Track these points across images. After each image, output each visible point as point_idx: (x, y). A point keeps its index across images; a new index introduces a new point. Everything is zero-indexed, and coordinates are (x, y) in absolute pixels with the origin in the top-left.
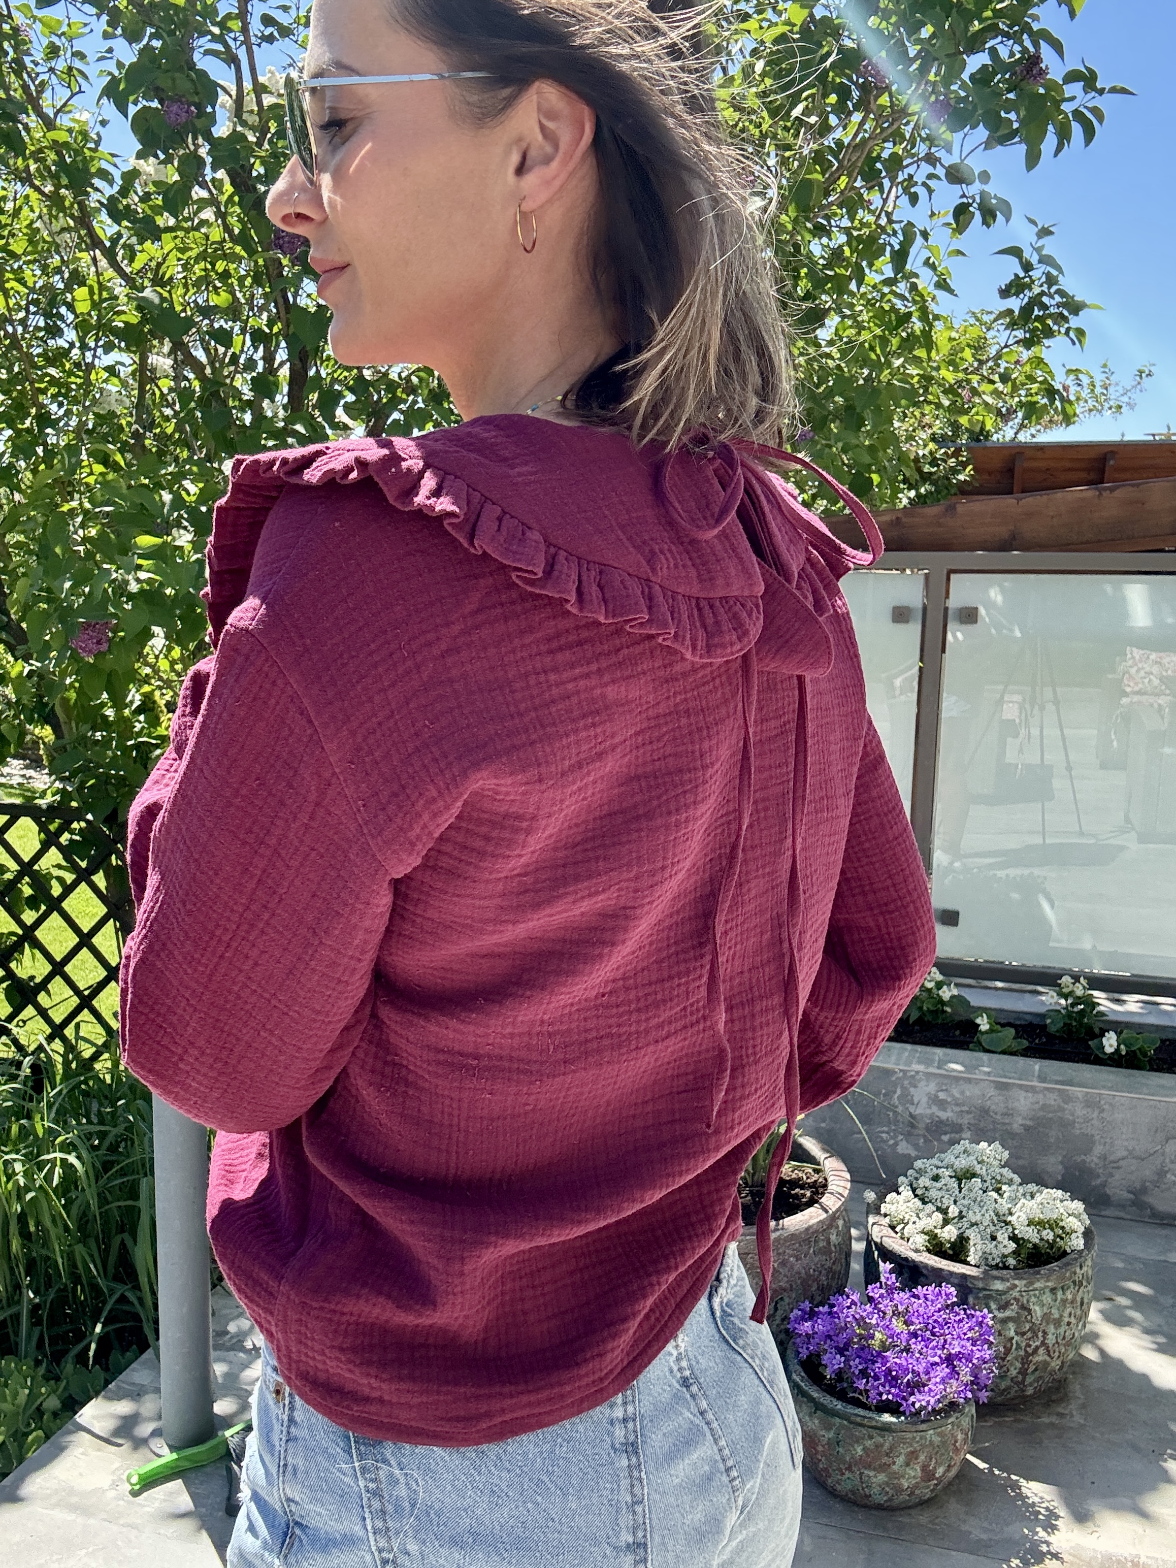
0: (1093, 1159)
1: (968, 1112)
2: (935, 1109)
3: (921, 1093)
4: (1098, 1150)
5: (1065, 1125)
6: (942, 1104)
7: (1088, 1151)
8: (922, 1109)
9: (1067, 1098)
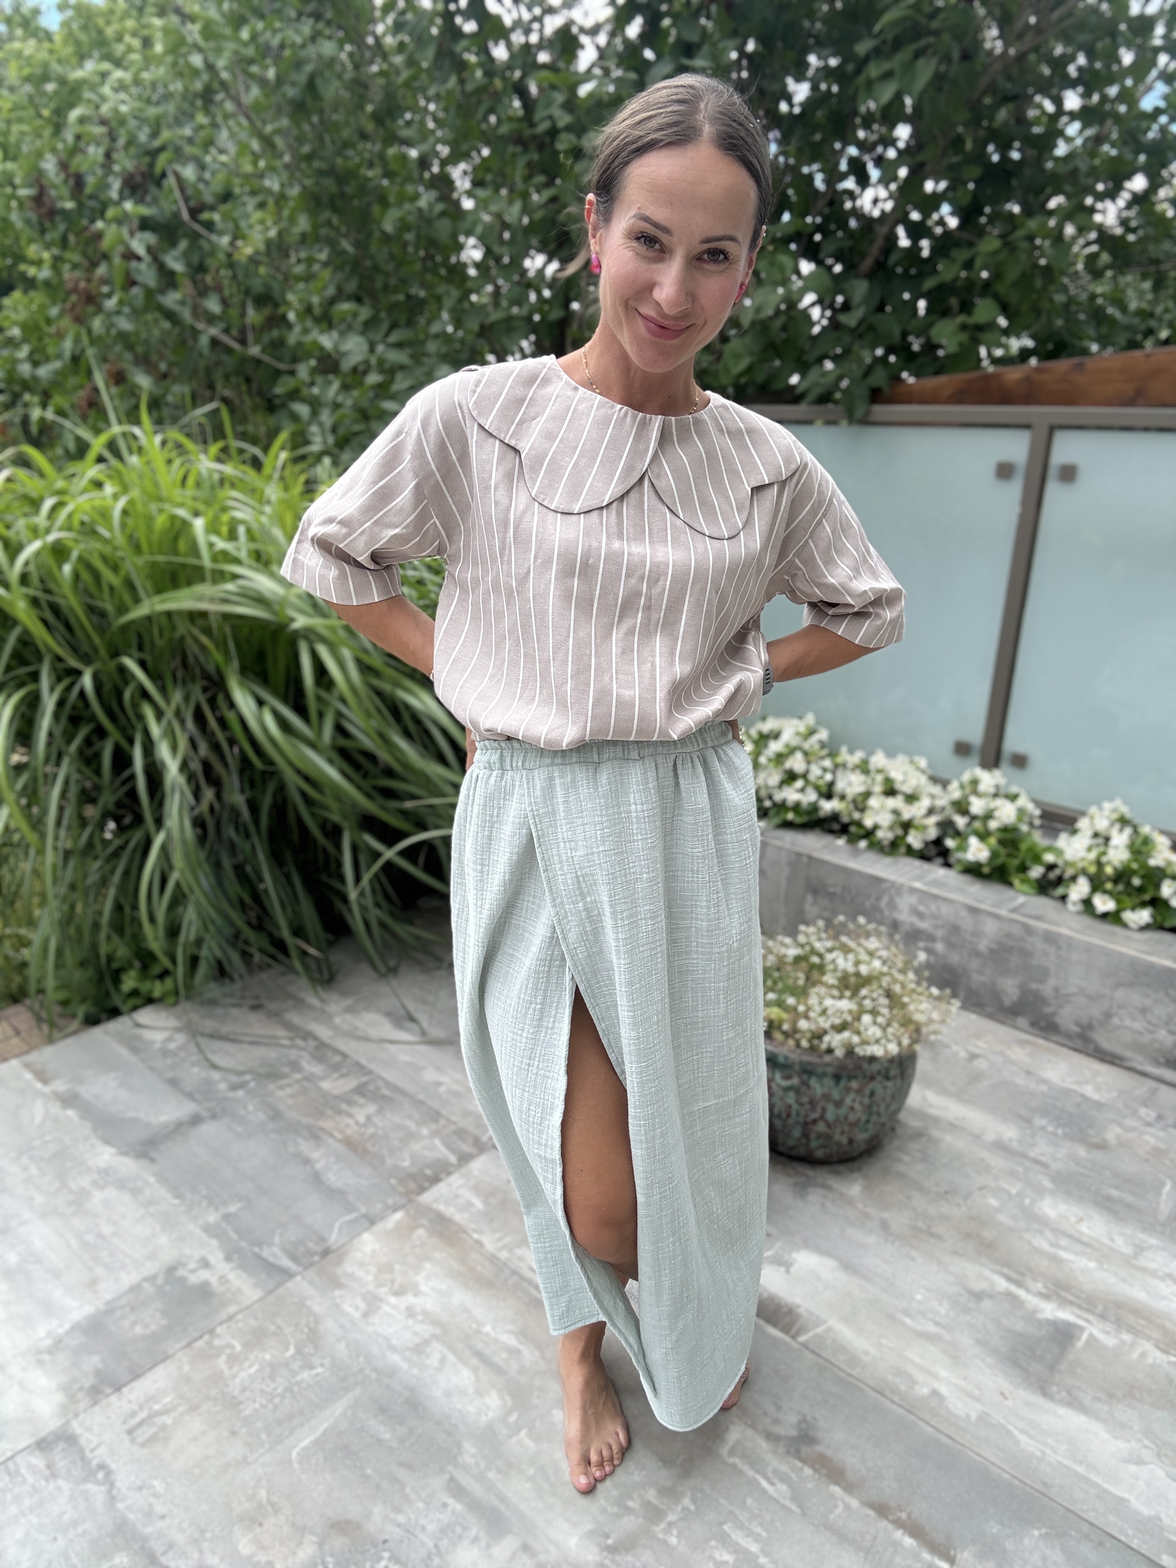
0: (1047, 989)
1: (943, 926)
2: (915, 920)
3: (905, 903)
4: (1052, 982)
5: (1025, 954)
6: (921, 916)
7: (1043, 981)
8: (904, 916)
9: (1028, 930)
